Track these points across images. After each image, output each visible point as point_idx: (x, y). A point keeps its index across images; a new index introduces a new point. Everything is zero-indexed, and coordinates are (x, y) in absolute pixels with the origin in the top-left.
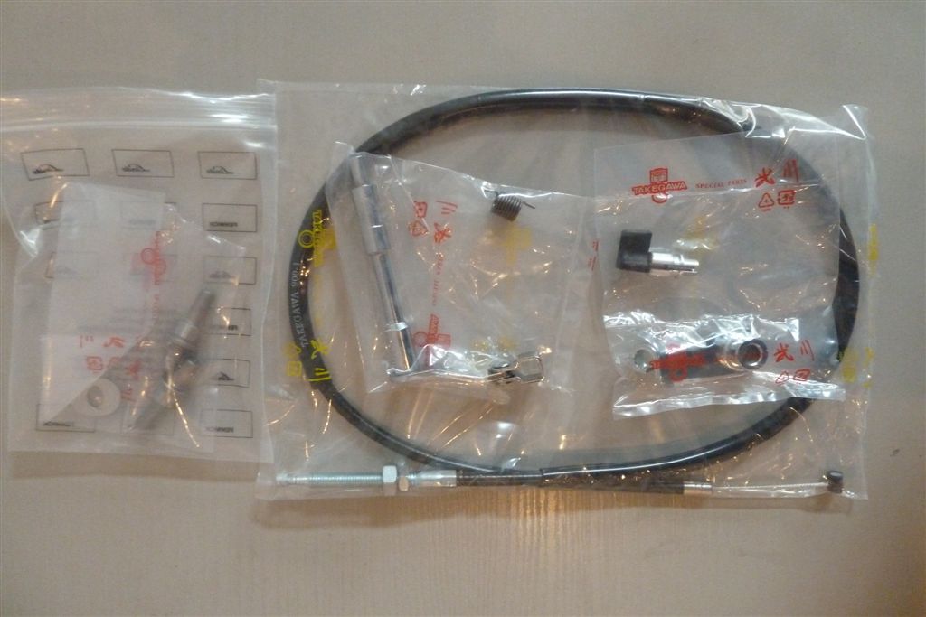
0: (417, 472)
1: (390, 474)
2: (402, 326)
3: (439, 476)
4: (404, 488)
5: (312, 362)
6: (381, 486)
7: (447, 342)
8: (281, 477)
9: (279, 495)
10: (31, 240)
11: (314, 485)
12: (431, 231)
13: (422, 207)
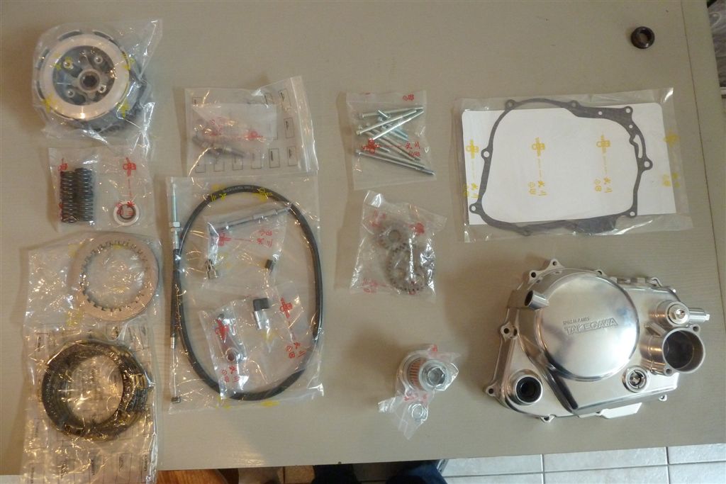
0: (178, 234)
1: (177, 224)
2: (227, 227)
3: (177, 242)
4: (172, 230)
5: (217, 195)
6: (172, 221)
7: (220, 245)
8: (174, 186)
9: (168, 185)
10: (258, 93)
11: (172, 197)
12: (261, 237)
13: (270, 234)
